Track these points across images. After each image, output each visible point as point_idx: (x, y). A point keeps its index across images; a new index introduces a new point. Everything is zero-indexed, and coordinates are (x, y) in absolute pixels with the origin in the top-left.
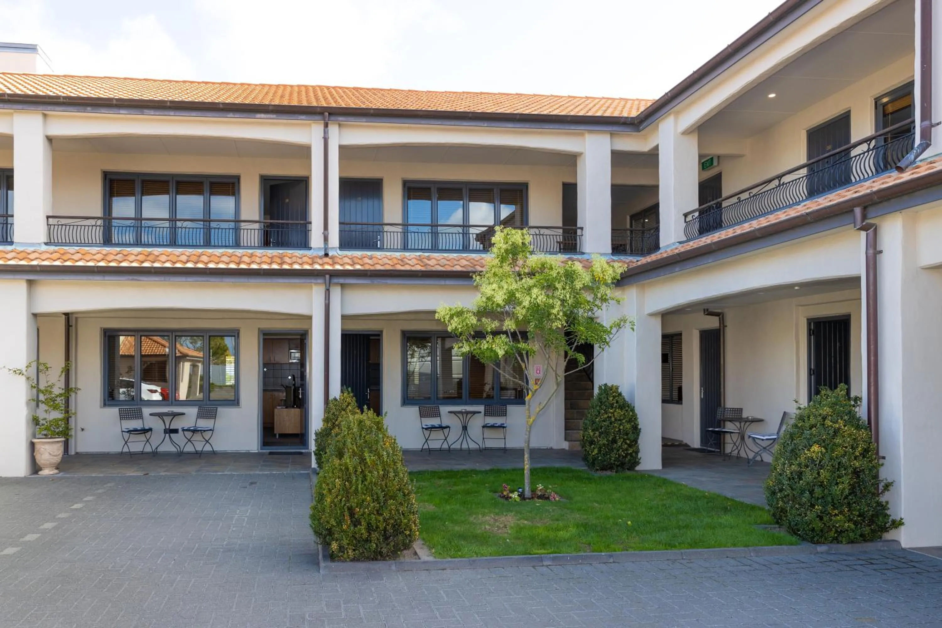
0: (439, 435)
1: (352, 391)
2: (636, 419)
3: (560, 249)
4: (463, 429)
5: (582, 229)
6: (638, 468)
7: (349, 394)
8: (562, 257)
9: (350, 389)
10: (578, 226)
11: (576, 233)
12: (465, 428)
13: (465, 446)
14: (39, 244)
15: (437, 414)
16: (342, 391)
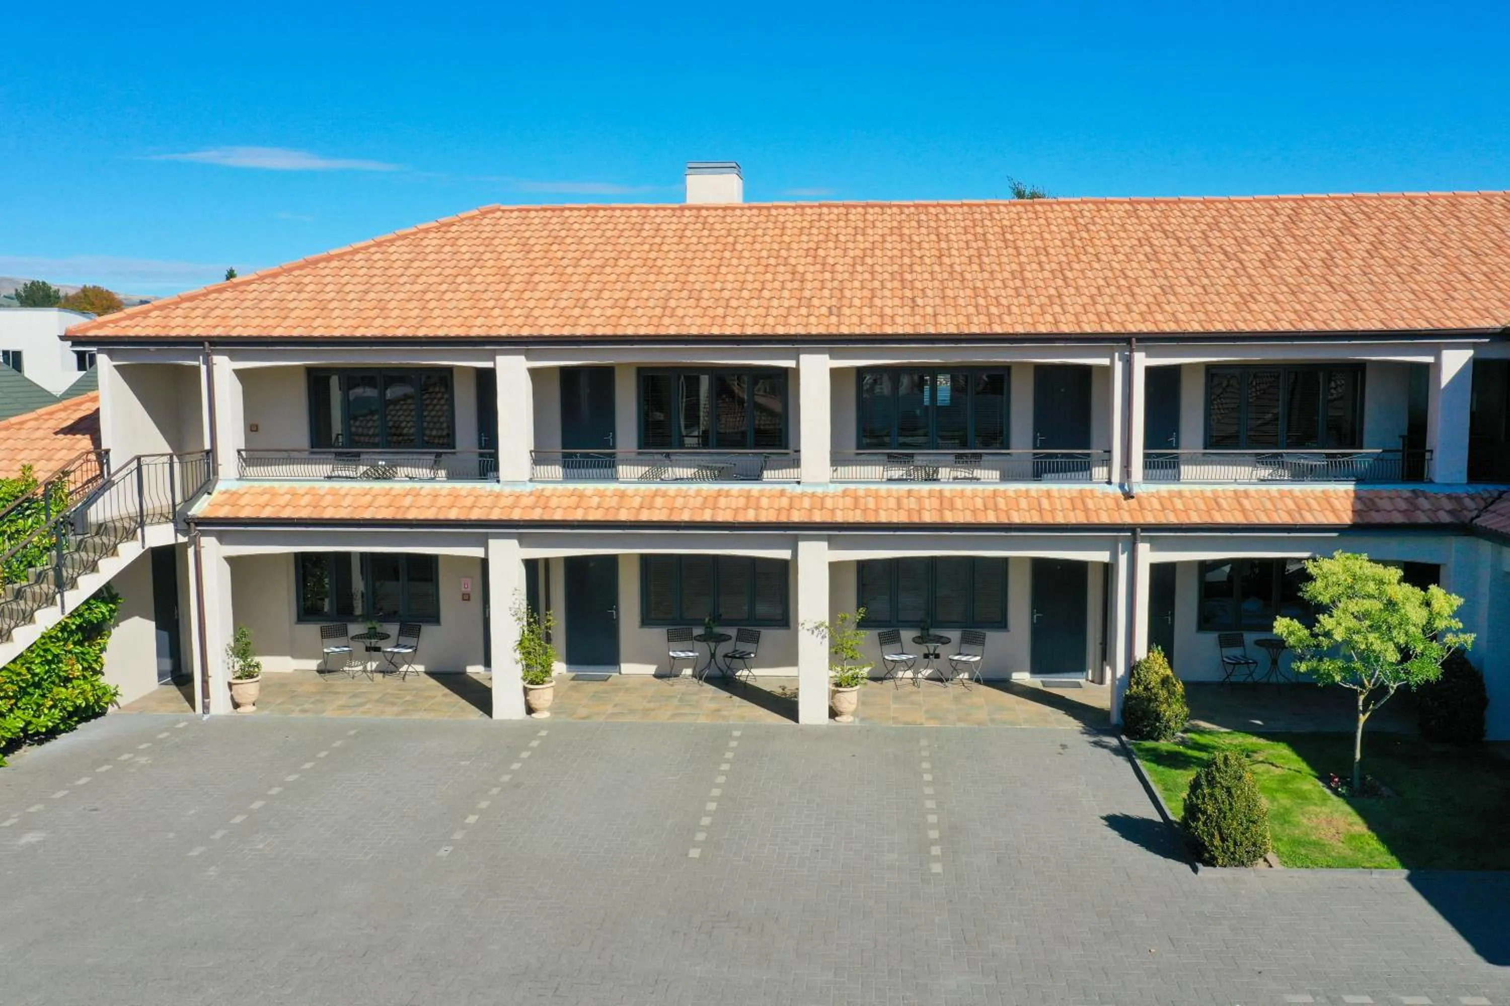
0: (1244, 670)
1: (1163, 649)
2: (1484, 690)
3: (1403, 476)
4: (1272, 664)
5: (1431, 451)
6: (1485, 739)
7: (1159, 653)
8: (1405, 489)
9: (1160, 648)
10: (1428, 448)
11: (1424, 456)
12: (1275, 662)
13: (1273, 679)
14: (826, 484)
15: (1240, 643)
16: (1150, 649)
